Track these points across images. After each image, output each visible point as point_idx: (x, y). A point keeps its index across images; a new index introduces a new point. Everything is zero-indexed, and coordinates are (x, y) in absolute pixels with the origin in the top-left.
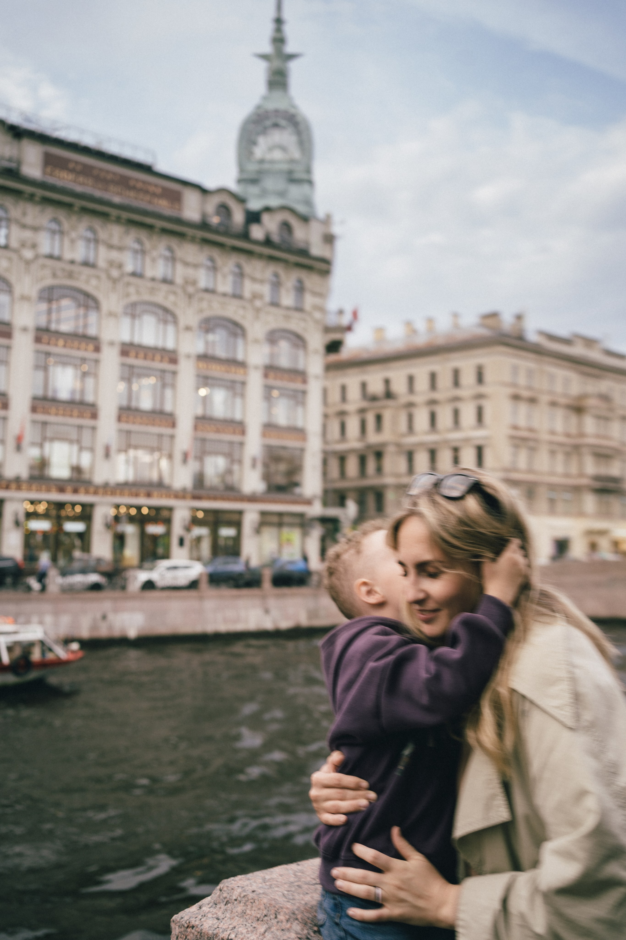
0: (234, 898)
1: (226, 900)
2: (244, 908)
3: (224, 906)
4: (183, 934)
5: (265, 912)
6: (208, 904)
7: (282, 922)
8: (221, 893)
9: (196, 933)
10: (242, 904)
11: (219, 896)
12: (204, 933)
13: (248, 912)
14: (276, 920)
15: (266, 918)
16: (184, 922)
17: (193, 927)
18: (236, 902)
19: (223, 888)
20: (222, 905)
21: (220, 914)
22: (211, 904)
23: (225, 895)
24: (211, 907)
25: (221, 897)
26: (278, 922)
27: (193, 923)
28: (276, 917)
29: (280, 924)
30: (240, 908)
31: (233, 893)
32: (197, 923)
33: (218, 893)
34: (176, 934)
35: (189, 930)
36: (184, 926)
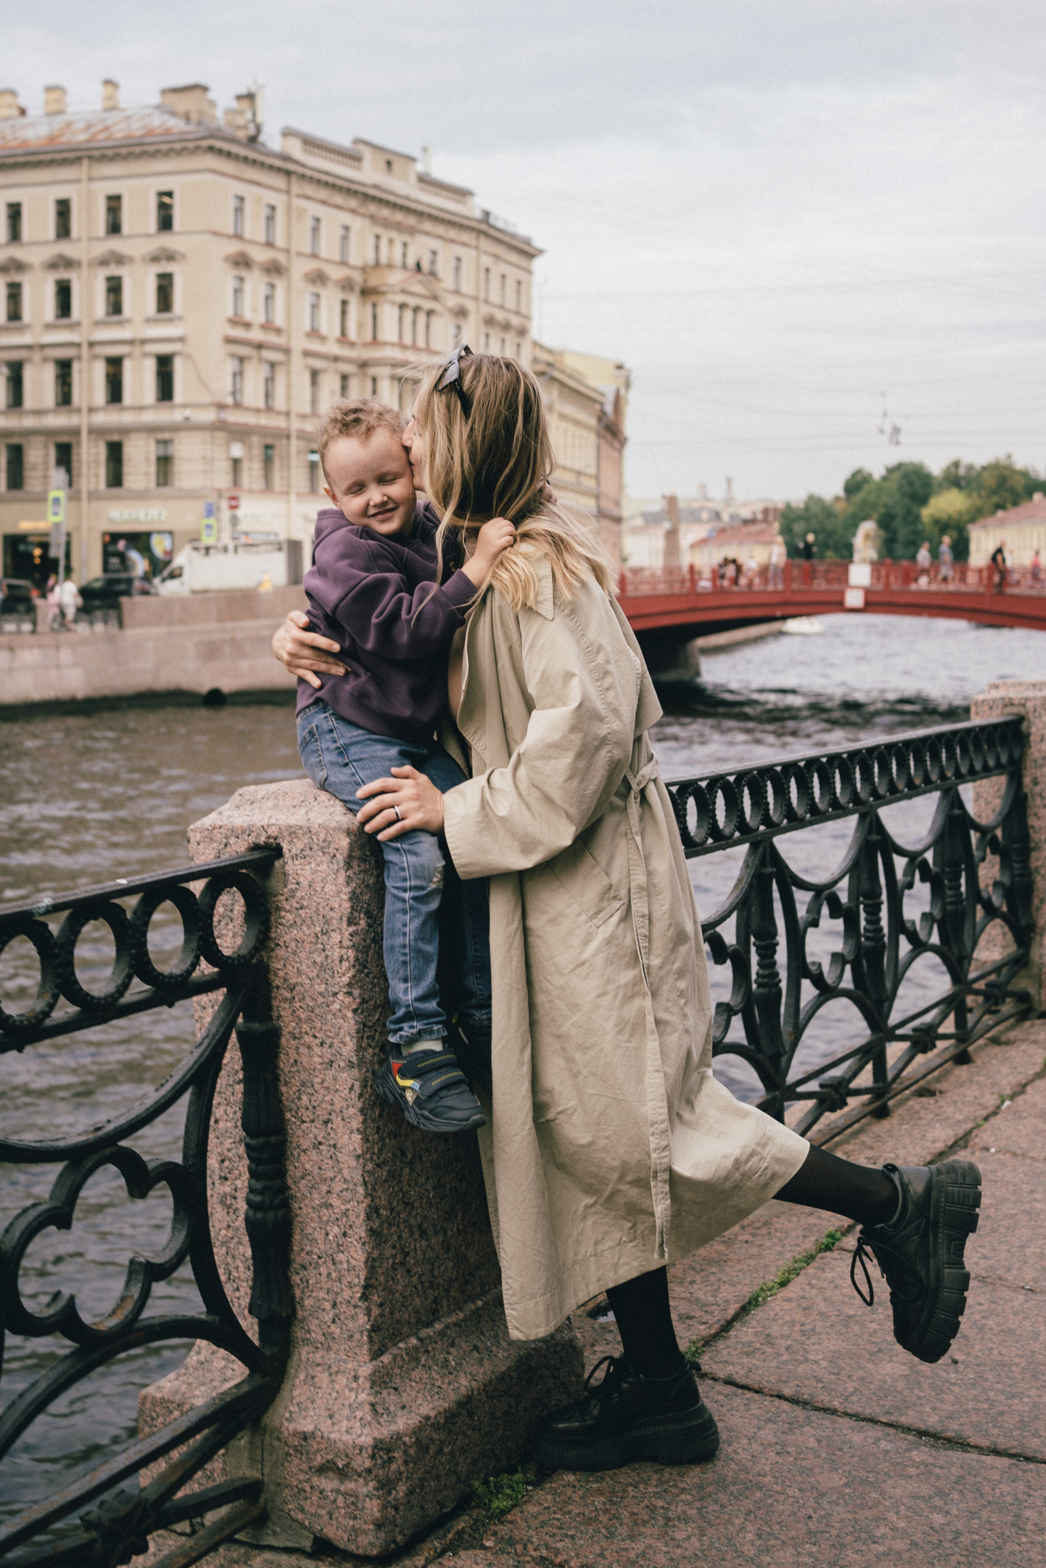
1: (250, 802)
4: (206, 838)
12: (238, 828)
13: (281, 803)
14: (316, 802)
16: (206, 827)
17: (220, 827)
20: (248, 807)
21: (247, 812)
22: (232, 808)
24: (234, 810)
25: (242, 801)
26: (319, 802)
27: (219, 823)
29: (322, 803)
30: (270, 804)
32: (225, 822)
33: (238, 798)
34: (196, 841)
35: (215, 831)
36: (207, 830)
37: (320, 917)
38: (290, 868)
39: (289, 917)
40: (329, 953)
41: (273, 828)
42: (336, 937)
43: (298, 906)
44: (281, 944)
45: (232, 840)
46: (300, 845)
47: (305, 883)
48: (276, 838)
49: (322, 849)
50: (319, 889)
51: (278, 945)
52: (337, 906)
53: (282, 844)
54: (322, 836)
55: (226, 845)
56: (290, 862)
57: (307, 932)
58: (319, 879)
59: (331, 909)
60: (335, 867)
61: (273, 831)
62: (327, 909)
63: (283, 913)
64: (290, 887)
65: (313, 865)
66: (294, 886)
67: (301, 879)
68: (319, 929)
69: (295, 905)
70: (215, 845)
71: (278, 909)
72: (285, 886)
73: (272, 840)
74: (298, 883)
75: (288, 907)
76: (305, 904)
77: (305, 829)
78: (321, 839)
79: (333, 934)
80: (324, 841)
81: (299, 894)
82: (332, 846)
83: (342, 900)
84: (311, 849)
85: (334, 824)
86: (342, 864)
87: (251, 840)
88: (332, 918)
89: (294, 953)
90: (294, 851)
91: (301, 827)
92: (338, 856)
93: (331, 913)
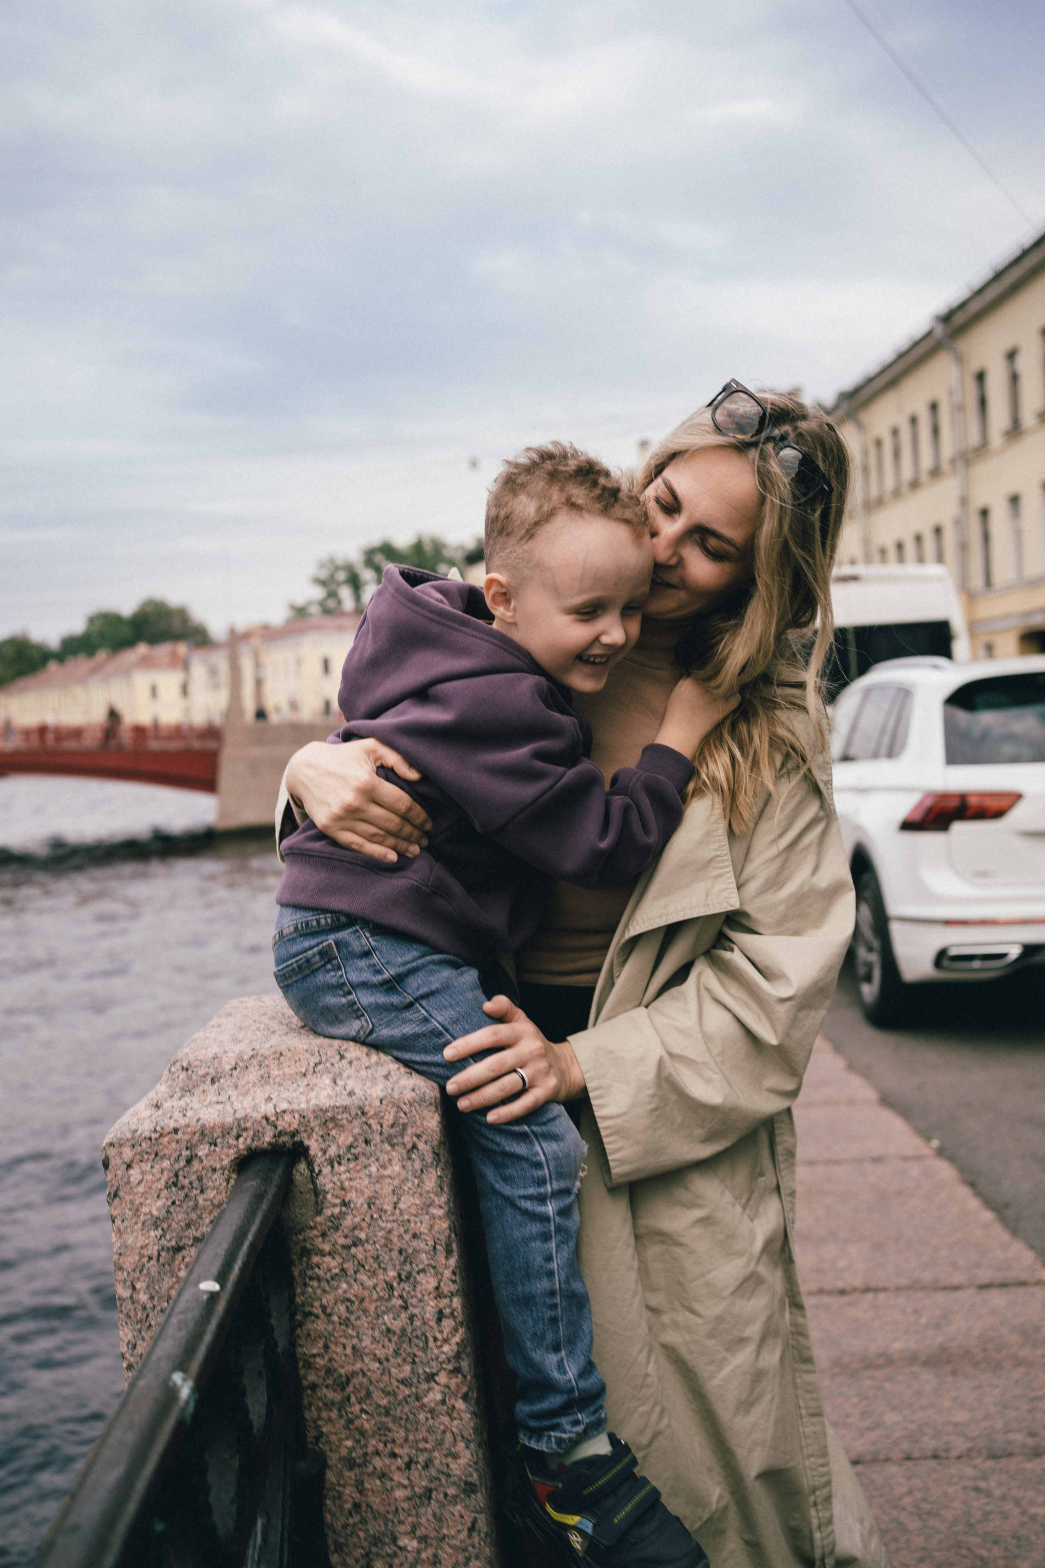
0: (228, 1067)
1: (209, 1078)
2: (262, 1072)
3: (210, 1087)
4: (147, 1153)
5: (314, 1060)
6: (171, 1097)
7: (358, 1059)
8: (190, 1072)
9: (187, 1137)
10: (252, 1069)
11: (189, 1078)
12: (213, 1128)
13: (275, 1072)
14: (344, 1062)
15: (320, 1067)
16: (147, 1134)
17: (176, 1131)
18: (235, 1073)
19: (189, 1064)
22: (177, 1096)
23: (202, 1072)
24: (182, 1096)
25: (194, 1077)
26: (350, 1063)
28: (342, 1057)
29: (355, 1063)
30: (253, 1075)
31: (220, 1062)
34: (124, 1163)
35: (165, 1140)
36: (150, 1139)
37: (395, 1254)
38: (327, 1180)
39: (332, 1263)
40: (416, 1311)
41: (288, 1117)
42: (428, 1282)
43: (349, 1241)
44: (318, 1311)
45: (203, 1151)
46: (344, 1139)
47: (359, 1201)
48: (293, 1134)
49: (389, 1140)
50: (388, 1207)
51: (310, 1314)
52: (424, 1229)
53: (306, 1142)
54: (389, 1118)
55: (189, 1161)
56: (326, 1170)
57: (370, 1283)
58: (388, 1190)
59: (415, 1236)
60: (418, 1165)
61: (289, 1123)
62: (407, 1237)
63: (316, 1259)
64: (328, 1212)
65: (373, 1169)
66: (337, 1210)
67: (352, 1195)
68: (392, 1274)
69: (342, 1241)
70: (166, 1164)
71: (306, 1252)
72: (319, 1212)
73: (285, 1139)
74: (344, 1204)
75: (327, 1248)
76: (363, 1236)
77: (353, 1112)
78: (386, 1124)
79: (421, 1278)
80: (392, 1126)
81: (348, 1221)
82: (409, 1131)
83: (433, 1217)
84: (367, 1142)
85: (408, 1095)
86: (429, 1158)
87: (242, 1144)
88: (417, 1251)
89: (346, 1322)
90: (333, 1151)
91: (346, 1109)
92: (421, 1145)
93: (415, 1243)
